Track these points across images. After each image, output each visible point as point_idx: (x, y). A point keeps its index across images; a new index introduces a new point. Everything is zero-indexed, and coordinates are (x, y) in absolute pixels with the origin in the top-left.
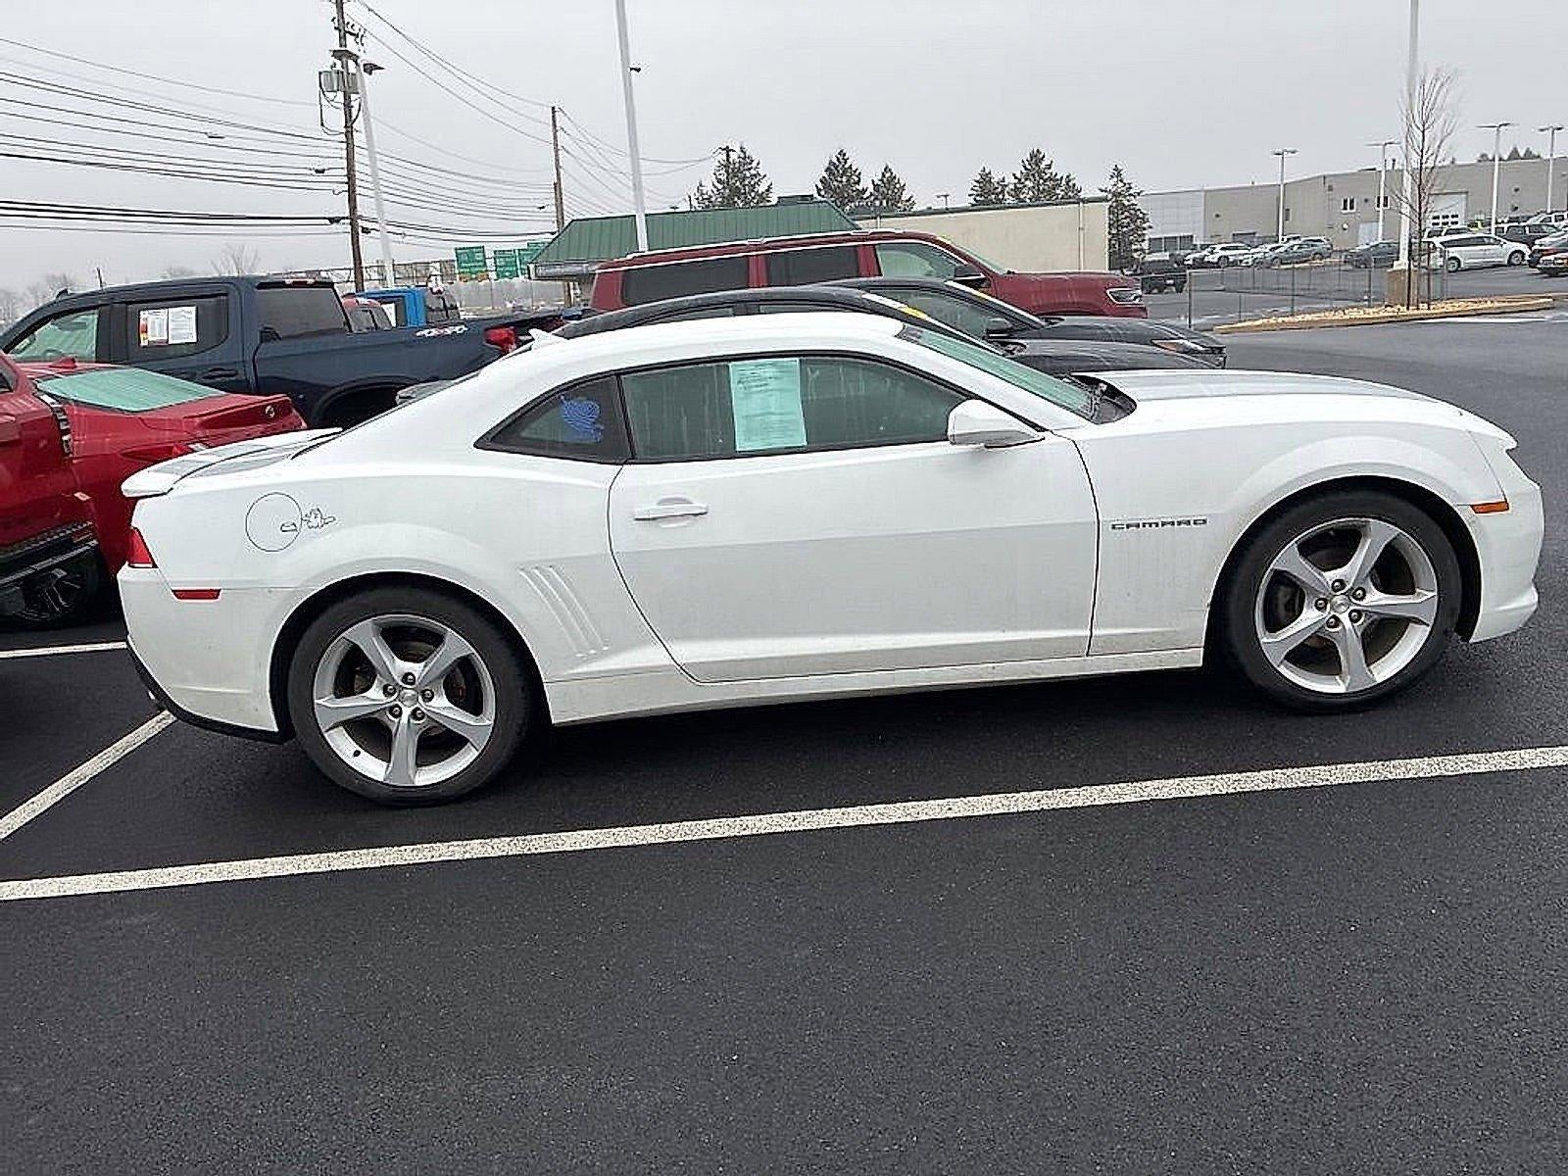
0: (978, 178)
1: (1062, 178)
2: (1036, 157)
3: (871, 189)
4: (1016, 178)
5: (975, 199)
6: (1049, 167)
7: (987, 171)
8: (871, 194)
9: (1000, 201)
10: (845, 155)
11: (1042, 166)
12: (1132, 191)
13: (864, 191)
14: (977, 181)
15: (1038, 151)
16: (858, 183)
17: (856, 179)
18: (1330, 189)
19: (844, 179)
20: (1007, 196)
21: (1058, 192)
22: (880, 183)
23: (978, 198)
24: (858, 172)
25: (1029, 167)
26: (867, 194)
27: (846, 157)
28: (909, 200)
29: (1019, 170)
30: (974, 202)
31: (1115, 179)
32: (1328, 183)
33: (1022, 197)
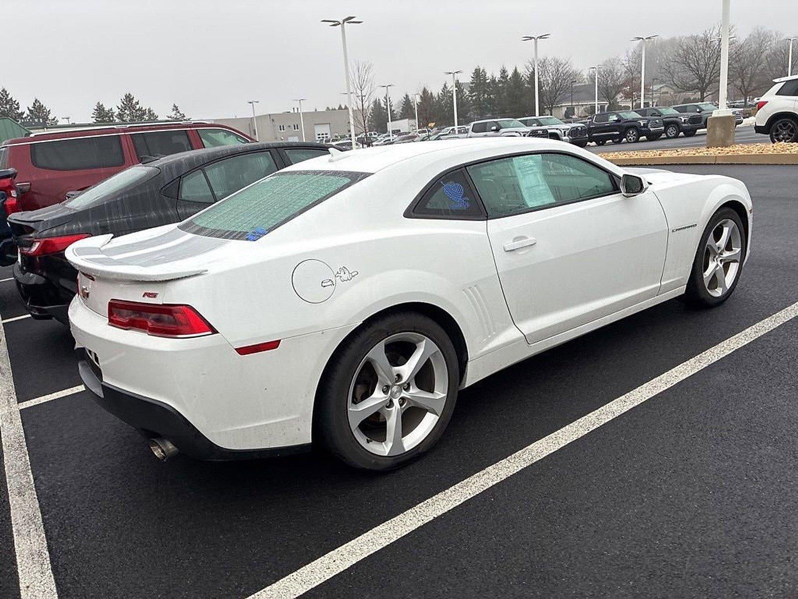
0: (96, 108)
1: (146, 110)
2: (129, 98)
3: (28, 112)
4: (119, 109)
5: (95, 119)
6: (137, 103)
7: (101, 104)
8: (28, 116)
9: (112, 121)
10: (6, 92)
11: (134, 102)
12: (185, 118)
13: (23, 113)
14: (96, 110)
15: (129, 94)
16: (18, 108)
17: (16, 107)
18: (273, 121)
19: (8, 107)
20: (115, 118)
21: (145, 117)
22: (32, 109)
23: (97, 119)
24: (16, 103)
25: (125, 103)
26: (25, 115)
27: (7, 93)
28: (54, 119)
29: (120, 104)
30: (95, 121)
31: (175, 112)
32: (272, 118)
33: (124, 119)
